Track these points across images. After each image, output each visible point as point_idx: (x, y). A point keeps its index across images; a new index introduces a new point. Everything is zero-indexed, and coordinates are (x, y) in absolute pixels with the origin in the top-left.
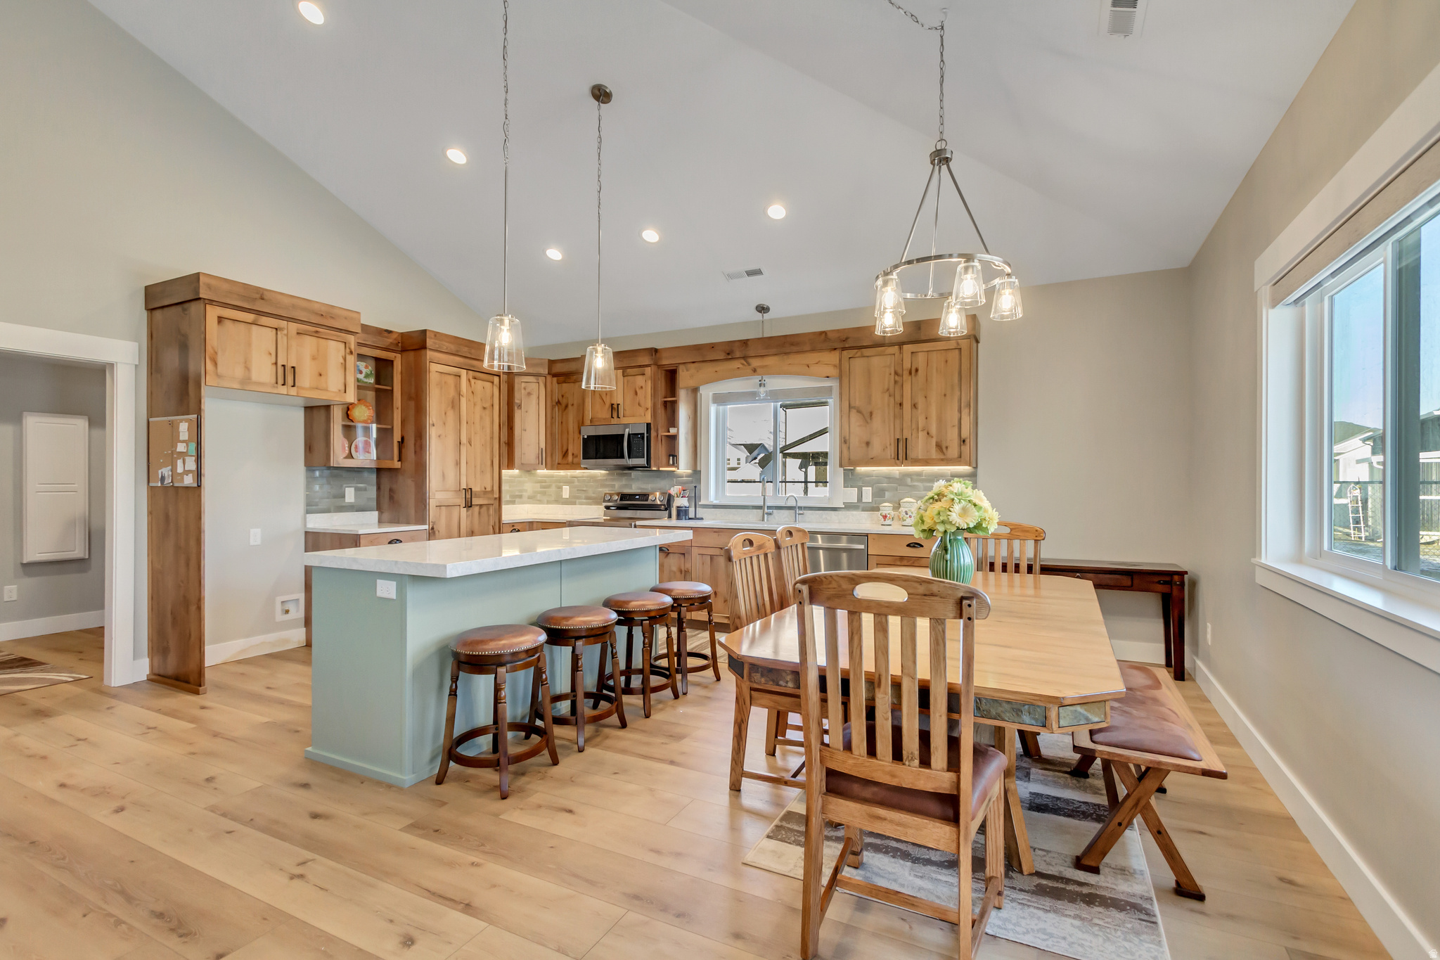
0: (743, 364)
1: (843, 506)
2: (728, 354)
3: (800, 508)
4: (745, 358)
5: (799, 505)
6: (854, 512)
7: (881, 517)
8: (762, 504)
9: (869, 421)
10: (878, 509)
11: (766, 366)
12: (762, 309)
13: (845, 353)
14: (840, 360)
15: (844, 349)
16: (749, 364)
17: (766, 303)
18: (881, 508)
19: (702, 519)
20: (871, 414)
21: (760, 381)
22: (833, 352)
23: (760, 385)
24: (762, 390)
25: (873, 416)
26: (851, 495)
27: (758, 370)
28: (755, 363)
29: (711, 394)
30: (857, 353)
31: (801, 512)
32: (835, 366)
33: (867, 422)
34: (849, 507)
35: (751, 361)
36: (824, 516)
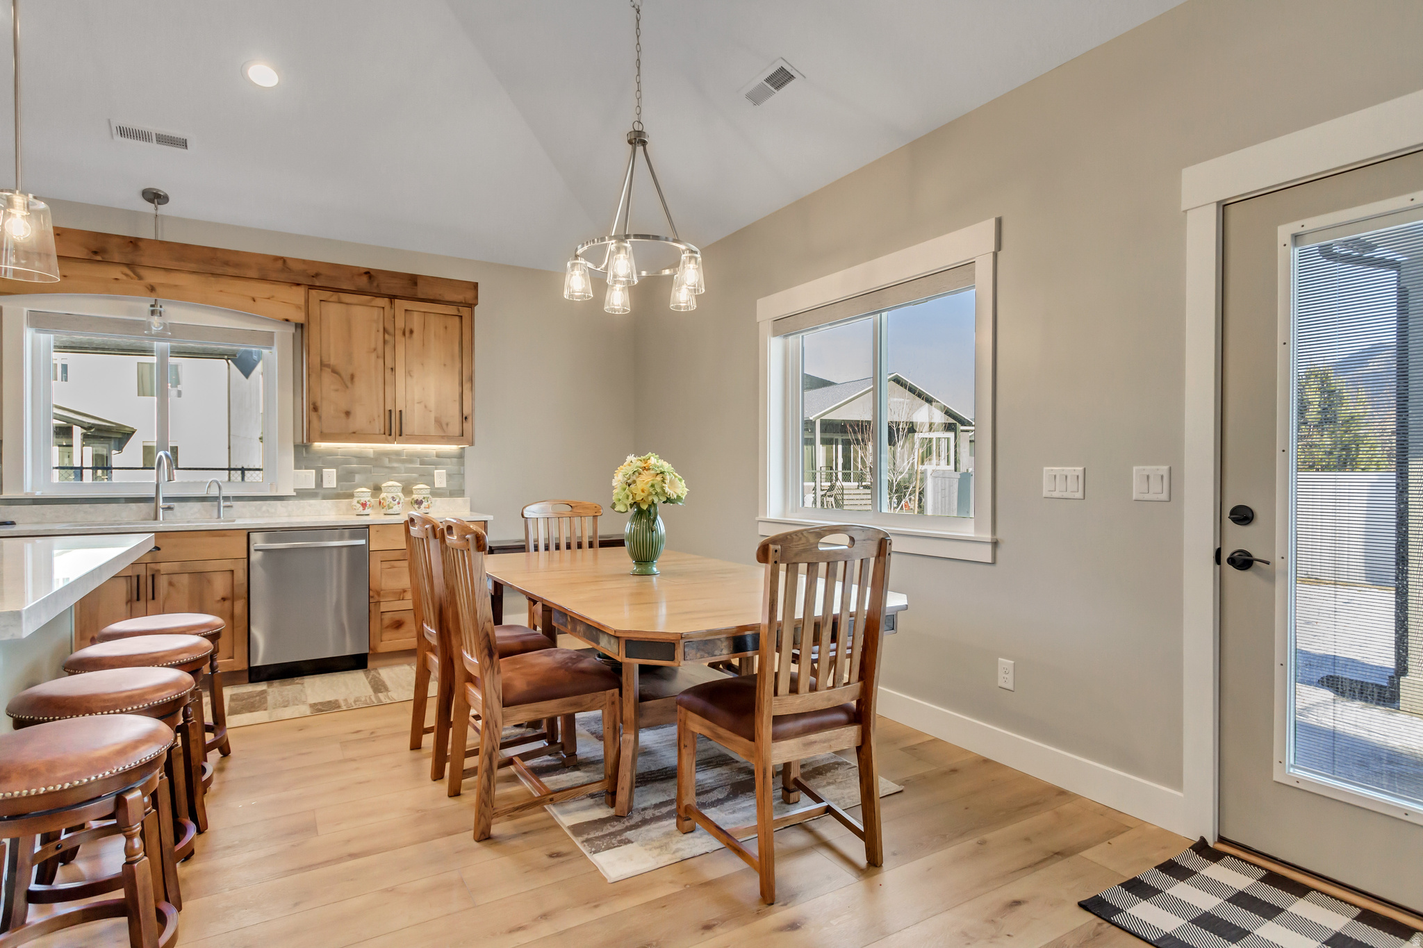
0: (126, 275)
1: (295, 494)
2: (95, 253)
3: (226, 498)
4: (130, 265)
5: (225, 493)
6: (312, 502)
7: (360, 505)
8: (153, 494)
9: (349, 384)
10: (351, 496)
11: (176, 286)
12: (154, 197)
13: (313, 292)
14: (307, 301)
15: (312, 287)
16: (140, 278)
17: (163, 188)
18: (355, 494)
19: (13, 523)
20: (352, 377)
21: (152, 306)
22: (295, 288)
23: (153, 313)
24: (155, 320)
25: (356, 379)
26: (308, 478)
27: (159, 290)
28: (152, 277)
29: (26, 310)
30: (332, 295)
31: (228, 503)
32: (298, 307)
33: (347, 387)
34: (302, 494)
35: (142, 272)
36: (264, 508)
